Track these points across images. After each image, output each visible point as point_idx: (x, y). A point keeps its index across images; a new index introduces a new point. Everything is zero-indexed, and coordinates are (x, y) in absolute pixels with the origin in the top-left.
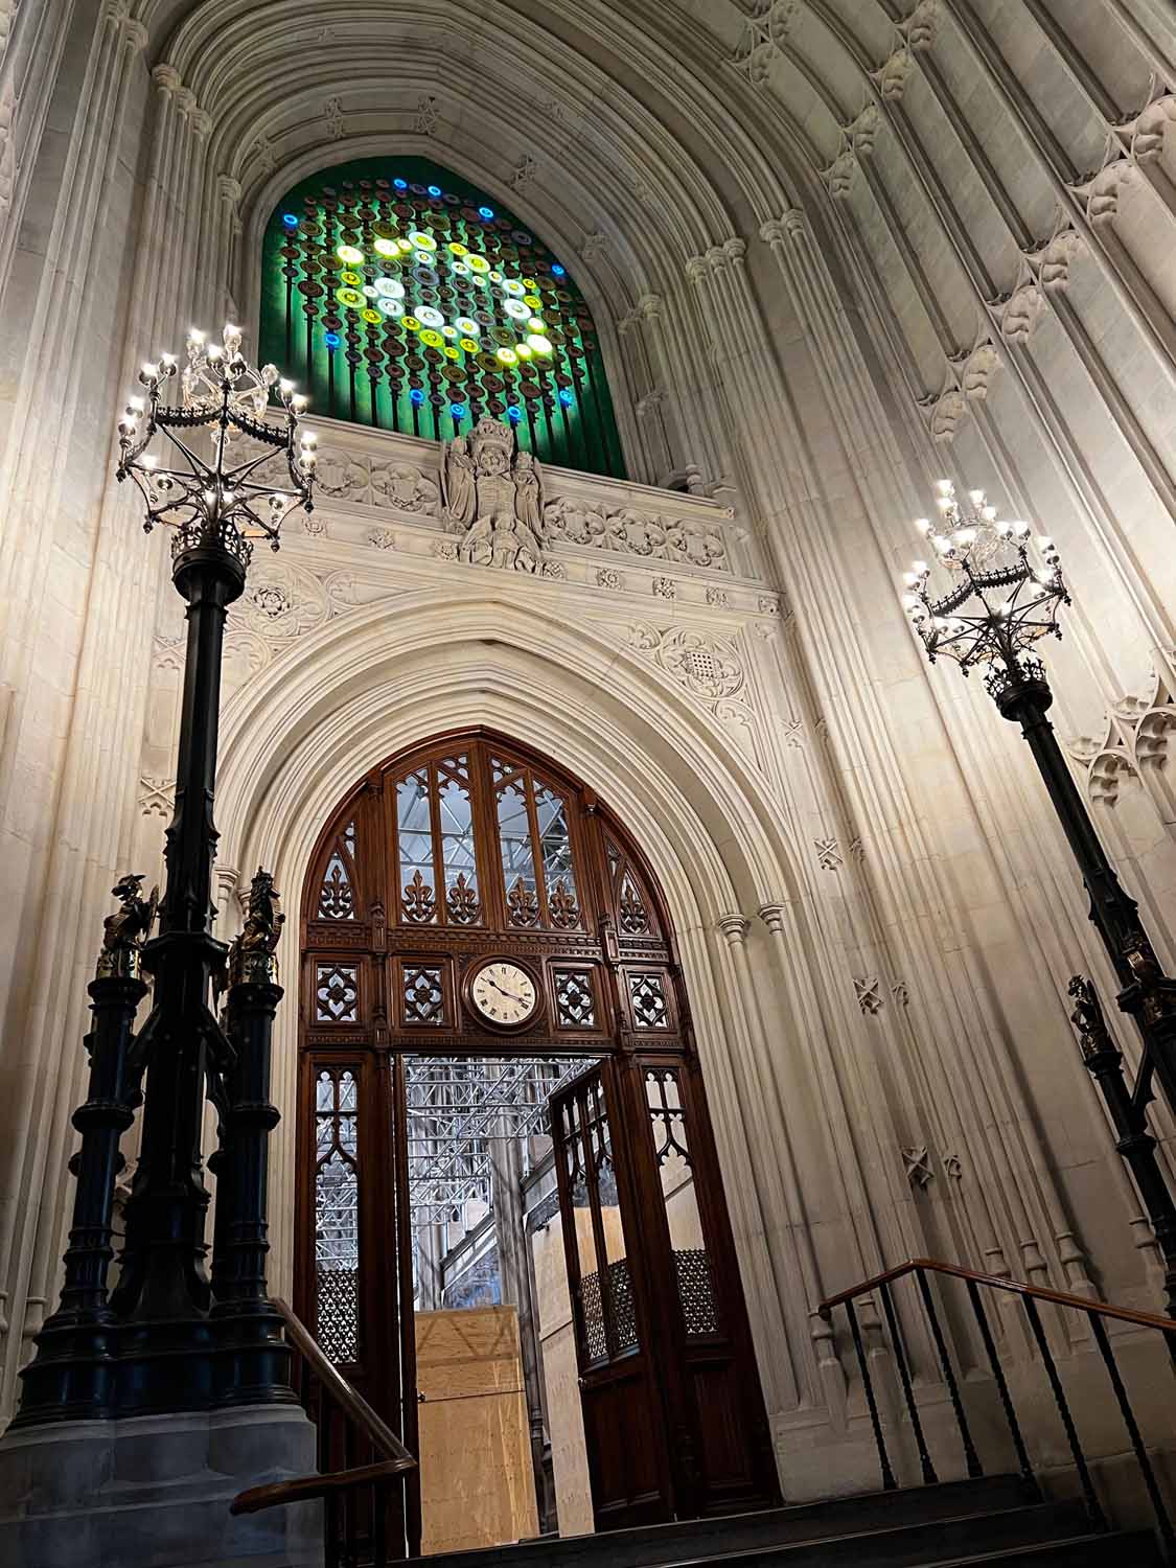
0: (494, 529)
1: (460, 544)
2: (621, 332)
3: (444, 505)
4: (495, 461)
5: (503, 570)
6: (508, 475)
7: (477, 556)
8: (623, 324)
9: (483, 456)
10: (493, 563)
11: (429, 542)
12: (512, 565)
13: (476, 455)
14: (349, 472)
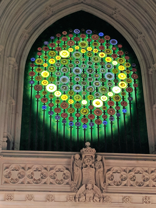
0: (86, 189)
1: (75, 195)
2: (150, 73)
3: (72, 180)
4: (89, 161)
5: (89, 203)
6: (93, 165)
7: (80, 199)
8: (151, 70)
9: (85, 160)
10: (86, 201)
11: (66, 196)
12: (92, 201)
13: (83, 159)
14: (42, 172)
